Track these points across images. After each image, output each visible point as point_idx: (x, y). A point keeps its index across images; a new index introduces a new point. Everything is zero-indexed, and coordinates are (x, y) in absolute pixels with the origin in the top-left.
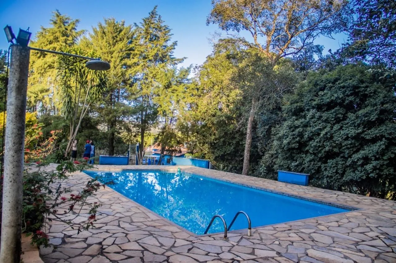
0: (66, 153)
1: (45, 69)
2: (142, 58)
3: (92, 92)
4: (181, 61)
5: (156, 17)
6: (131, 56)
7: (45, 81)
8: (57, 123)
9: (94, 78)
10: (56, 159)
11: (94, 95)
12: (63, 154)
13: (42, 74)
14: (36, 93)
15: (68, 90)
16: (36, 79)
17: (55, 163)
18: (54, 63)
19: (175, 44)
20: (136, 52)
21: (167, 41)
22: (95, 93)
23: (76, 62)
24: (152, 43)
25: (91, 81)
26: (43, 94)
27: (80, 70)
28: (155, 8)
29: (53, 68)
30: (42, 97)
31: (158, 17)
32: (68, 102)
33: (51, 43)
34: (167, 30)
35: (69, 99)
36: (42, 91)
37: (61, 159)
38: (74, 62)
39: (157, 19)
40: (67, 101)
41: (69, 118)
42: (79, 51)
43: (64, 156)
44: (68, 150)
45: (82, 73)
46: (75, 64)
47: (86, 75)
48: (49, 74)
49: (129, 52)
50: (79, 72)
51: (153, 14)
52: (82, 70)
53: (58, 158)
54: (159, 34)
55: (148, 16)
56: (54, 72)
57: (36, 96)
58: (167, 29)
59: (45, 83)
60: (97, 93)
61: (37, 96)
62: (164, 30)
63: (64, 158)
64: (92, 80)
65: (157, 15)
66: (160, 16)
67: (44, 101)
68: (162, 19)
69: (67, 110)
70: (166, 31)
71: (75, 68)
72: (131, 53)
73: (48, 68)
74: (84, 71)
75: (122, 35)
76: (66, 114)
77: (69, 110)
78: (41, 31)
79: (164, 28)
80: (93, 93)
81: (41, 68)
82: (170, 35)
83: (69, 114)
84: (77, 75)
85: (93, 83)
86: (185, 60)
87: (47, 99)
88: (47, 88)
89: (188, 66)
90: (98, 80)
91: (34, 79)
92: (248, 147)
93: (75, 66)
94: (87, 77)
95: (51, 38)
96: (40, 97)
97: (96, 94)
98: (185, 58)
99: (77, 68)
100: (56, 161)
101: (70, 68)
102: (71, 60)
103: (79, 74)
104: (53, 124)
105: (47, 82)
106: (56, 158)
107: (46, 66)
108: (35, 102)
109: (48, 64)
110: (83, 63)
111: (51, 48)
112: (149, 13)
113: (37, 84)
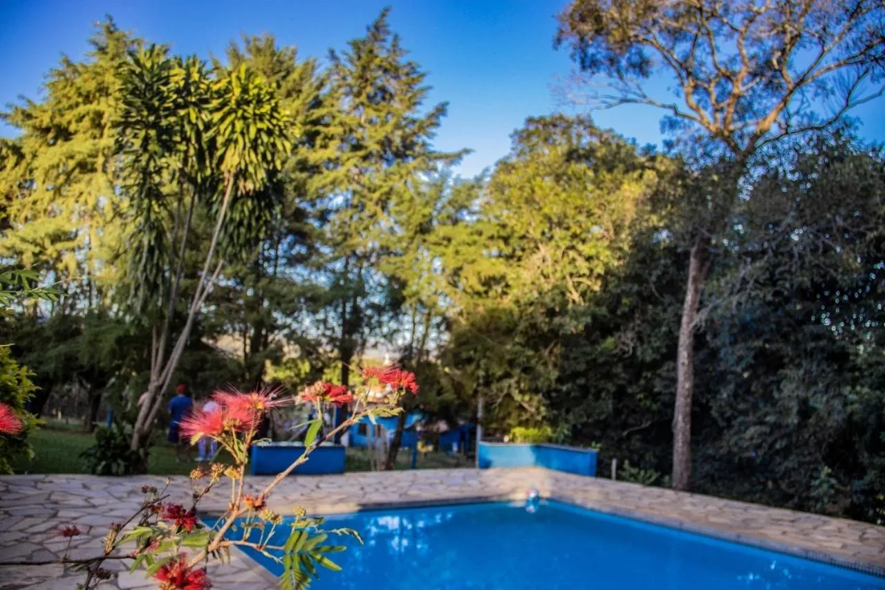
0: (136, 437)
1: (68, 174)
2: (347, 147)
3: (237, 216)
4: (454, 158)
5: (384, 40)
6: (319, 142)
7: (67, 206)
8: (97, 329)
9: (246, 166)
10: (100, 460)
11: (243, 230)
12: (125, 439)
13: (58, 191)
14: (39, 241)
15: (150, 206)
16: (39, 203)
17: (94, 472)
18: (96, 156)
19: (441, 110)
20: (332, 130)
21: (415, 104)
22: (246, 222)
23: (186, 105)
24: (376, 107)
25: (236, 177)
26: (59, 246)
27: (199, 135)
28: (383, 15)
29: (93, 170)
30: (55, 255)
31: (390, 38)
32: (151, 250)
33: (88, 99)
34: (415, 76)
35: (156, 238)
36: (56, 238)
37: (115, 460)
38: (179, 106)
39: (388, 45)
40: (146, 242)
41: (150, 307)
42: (196, 69)
43: (128, 447)
44: (143, 423)
45: (205, 146)
46: (182, 112)
47: (219, 153)
48: (77, 188)
49: (314, 129)
50: (193, 141)
51: (377, 30)
52: (206, 137)
53: (103, 453)
54: (393, 85)
55: (363, 35)
56: (93, 182)
57: (37, 250)
58: (415, 72)
59: (65, 214)
60: (254, 223)
61: (41, 253)
62: (407, 74)
63: (127, 453)
64: (242, 174)
65: (388, 33)
66: (396, 38)
67: (60, 266)
68: (402, 44)
69: (147, 279)
70: (413, 75)
71: (183, 126)
72: (317, 133)
73: (77, 171)
74: (213, 141)
75: (294, 81)
76: (141, 293)
77: (151, 278)
78: (62, 68)
79: (406, 70)
80: (240, 223)
81: (55, 173)
82: (423, 90)
83: (151, 296)
84: (186, 152)
85: (241, 184)
86: (466, 157)
87: (69, 260)
88: (70, 228)
89: (478, 173)
90: (262, 174)
91: (35, 203)
92: (686, 405)
93: (182, 118)
94: (222, 158)
95: (91, 86)
96: (51, 255)
97: (249, 227)
98: (467, 151)
99: (187, 128)
100: (100, 468)
101: (164, 123)
102: (168, 97)
103: (192, 152)
104: (85, 333)
105: (72, 212)
106: (98, 454)
107: (72, 163)
108: (36, 269)
109: (79, 157)
110: (211, 112)
111: (88, 113)
112: (368, 29)
113: (43, 218)
